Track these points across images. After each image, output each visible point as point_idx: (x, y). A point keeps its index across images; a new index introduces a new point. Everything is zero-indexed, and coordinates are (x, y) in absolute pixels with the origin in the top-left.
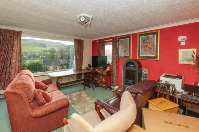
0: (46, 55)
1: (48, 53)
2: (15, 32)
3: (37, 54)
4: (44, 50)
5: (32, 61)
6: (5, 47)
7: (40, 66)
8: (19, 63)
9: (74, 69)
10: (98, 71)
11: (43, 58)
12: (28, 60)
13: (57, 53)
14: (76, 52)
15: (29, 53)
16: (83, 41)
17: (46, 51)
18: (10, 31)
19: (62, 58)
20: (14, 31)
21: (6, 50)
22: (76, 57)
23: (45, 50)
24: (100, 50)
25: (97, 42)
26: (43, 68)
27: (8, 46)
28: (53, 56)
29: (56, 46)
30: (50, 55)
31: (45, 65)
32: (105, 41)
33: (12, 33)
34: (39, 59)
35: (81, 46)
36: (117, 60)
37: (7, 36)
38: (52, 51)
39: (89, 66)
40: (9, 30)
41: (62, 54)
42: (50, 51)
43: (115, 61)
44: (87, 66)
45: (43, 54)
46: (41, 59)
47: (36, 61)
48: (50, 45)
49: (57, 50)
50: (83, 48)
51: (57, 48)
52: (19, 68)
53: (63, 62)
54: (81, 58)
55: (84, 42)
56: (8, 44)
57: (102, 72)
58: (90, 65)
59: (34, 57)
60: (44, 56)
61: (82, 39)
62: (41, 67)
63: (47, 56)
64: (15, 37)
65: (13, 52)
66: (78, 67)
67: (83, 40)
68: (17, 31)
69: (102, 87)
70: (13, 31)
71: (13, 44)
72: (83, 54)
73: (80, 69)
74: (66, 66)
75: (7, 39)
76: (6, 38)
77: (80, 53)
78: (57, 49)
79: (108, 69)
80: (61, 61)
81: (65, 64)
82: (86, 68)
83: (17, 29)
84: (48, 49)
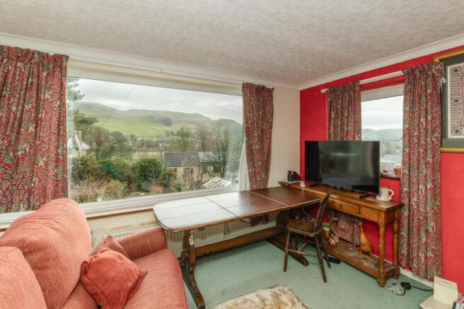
0: (172, 141)
1: (176, 138)
2: (44, 56)
3: (155, 139)
4: (167, 132)
5: (144, 156)
6: (9, 110)
7: (157, 166)
8: (57, 166)
9: (243, 189)
10: (338, 202)
11: (166, 149)
12: (136, 153)
13: (194, 137)
14: (248, 128)
15: (139, 139)
16: (273, 89)
17: (173, 133)
18: (25, 55)
19: (203, 148)
20: (39, 53)
21: (11, 120)
22: (249, 147)
23: (170, 132)
24: (335, 119)
25: (323, 91)
26: (163, 173)
27: (20, 107)
28: (186, 144)
29: (191, 123)
30: (178, 141)
31: (168, 164)
32: (363, 82)
33: (33, 61)
34: (159, 150)
35: (264, 108)
36: (438, 156)
37: (18, 73)
38: (184, 134)
39: (293, 176)
40: (22, 50)
41: (203, 138)
42: (179, 134)
43: (426, 163)
44: (284, 178)
45: (165, 139)
46: (162, 151)
47: (152, 154)
48: (180, 121)
49: (193, 131)
50: (272, 113)
51: (194, 126)
52: (57, 186)
53: (206, 159)
54: (266, 151)
55: (275, 94)
56: (19, 100)
57: (359, 206)
58: (294, 173)
59: (148, 147)
60: (168, 145)
61: (269, 85)
62: (159, 169)
63: (173, 145)
64: (45, 74)
65: (36, 127)
66: (256, 182)
67: (271, 88)
68: (51, 54)
69: (358, 268)
70: (36, 55)
71: (38, 99)
72: (271, 133)
73: (262, 187)
74: (212, 168)
75: (17, 82)
76: (14, 78)
77: (263, 131)
78: (193, 129)
79: (384, 197)
80: (201, 154)
81: (210, 163)
82: (280, 183)
83: (51, 48)
84: (175, 128)
